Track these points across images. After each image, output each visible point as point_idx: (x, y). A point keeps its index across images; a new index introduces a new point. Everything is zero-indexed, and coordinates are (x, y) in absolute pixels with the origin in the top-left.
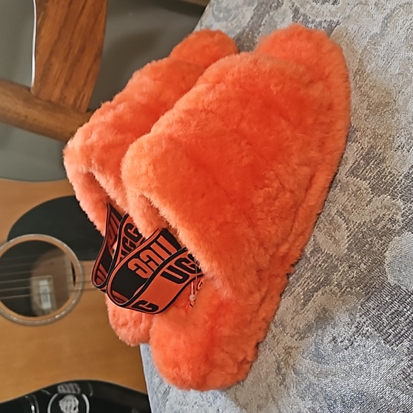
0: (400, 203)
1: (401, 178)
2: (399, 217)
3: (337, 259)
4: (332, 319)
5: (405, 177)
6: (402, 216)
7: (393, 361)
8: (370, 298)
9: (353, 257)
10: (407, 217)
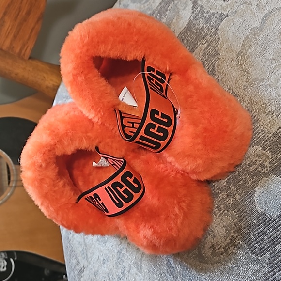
0: (269, 153)
1: (270, 135)
2: (267, 164)
3: (218, 189)
4: (212, 231)
5: (273, 134)
6: (270, 163)
7: (257, 267)
8: (242, 219)
9: (230, 188)
10: (274, 164)
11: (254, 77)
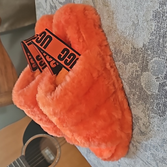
0: (135, 63)
1: (130, 54)
2: (138, 69)
3: (128, 95)
4: (139, 117)
5: (131, 53)
6: (139, 68)
8: (146, 103)
9: (132, 91)
10: (140, 67)
11: (107, 31)
